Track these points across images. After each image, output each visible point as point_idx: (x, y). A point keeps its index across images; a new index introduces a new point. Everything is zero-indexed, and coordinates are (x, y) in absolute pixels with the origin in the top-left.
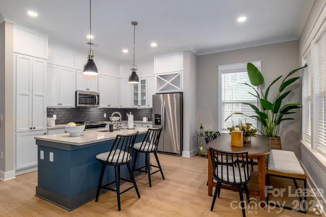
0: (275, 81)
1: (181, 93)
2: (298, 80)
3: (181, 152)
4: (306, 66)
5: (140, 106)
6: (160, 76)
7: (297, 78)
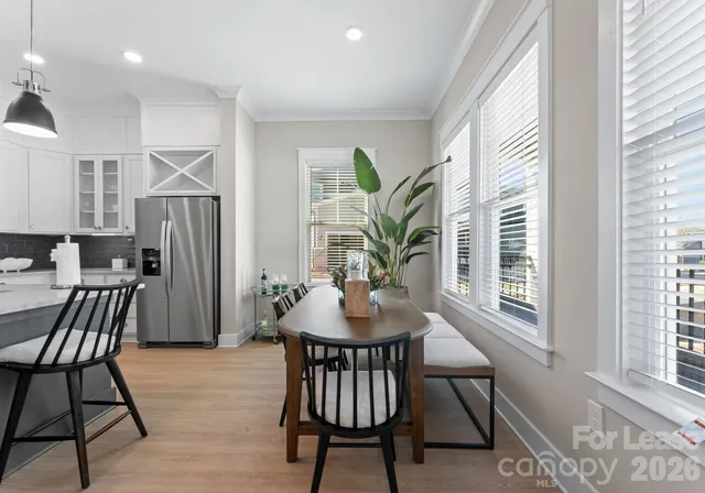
0: (400, 185)
1: (217, 199)
2: (430, 189)
3: (216, 337)
4: (449, 160)
5: (99, 230)
6: (157, 152)
7: (430, 184)
